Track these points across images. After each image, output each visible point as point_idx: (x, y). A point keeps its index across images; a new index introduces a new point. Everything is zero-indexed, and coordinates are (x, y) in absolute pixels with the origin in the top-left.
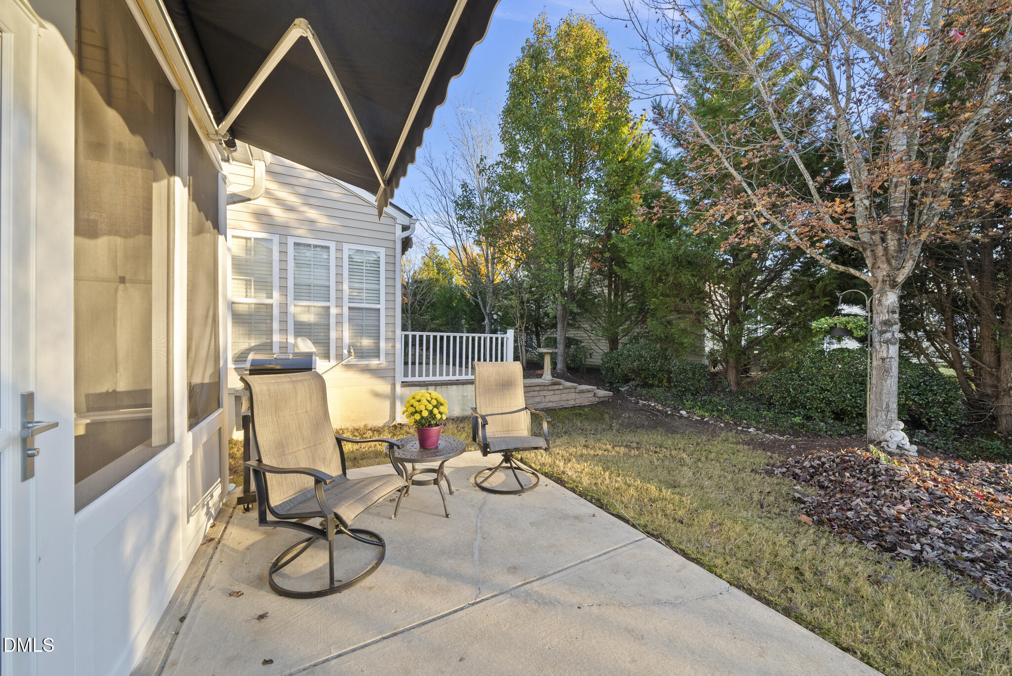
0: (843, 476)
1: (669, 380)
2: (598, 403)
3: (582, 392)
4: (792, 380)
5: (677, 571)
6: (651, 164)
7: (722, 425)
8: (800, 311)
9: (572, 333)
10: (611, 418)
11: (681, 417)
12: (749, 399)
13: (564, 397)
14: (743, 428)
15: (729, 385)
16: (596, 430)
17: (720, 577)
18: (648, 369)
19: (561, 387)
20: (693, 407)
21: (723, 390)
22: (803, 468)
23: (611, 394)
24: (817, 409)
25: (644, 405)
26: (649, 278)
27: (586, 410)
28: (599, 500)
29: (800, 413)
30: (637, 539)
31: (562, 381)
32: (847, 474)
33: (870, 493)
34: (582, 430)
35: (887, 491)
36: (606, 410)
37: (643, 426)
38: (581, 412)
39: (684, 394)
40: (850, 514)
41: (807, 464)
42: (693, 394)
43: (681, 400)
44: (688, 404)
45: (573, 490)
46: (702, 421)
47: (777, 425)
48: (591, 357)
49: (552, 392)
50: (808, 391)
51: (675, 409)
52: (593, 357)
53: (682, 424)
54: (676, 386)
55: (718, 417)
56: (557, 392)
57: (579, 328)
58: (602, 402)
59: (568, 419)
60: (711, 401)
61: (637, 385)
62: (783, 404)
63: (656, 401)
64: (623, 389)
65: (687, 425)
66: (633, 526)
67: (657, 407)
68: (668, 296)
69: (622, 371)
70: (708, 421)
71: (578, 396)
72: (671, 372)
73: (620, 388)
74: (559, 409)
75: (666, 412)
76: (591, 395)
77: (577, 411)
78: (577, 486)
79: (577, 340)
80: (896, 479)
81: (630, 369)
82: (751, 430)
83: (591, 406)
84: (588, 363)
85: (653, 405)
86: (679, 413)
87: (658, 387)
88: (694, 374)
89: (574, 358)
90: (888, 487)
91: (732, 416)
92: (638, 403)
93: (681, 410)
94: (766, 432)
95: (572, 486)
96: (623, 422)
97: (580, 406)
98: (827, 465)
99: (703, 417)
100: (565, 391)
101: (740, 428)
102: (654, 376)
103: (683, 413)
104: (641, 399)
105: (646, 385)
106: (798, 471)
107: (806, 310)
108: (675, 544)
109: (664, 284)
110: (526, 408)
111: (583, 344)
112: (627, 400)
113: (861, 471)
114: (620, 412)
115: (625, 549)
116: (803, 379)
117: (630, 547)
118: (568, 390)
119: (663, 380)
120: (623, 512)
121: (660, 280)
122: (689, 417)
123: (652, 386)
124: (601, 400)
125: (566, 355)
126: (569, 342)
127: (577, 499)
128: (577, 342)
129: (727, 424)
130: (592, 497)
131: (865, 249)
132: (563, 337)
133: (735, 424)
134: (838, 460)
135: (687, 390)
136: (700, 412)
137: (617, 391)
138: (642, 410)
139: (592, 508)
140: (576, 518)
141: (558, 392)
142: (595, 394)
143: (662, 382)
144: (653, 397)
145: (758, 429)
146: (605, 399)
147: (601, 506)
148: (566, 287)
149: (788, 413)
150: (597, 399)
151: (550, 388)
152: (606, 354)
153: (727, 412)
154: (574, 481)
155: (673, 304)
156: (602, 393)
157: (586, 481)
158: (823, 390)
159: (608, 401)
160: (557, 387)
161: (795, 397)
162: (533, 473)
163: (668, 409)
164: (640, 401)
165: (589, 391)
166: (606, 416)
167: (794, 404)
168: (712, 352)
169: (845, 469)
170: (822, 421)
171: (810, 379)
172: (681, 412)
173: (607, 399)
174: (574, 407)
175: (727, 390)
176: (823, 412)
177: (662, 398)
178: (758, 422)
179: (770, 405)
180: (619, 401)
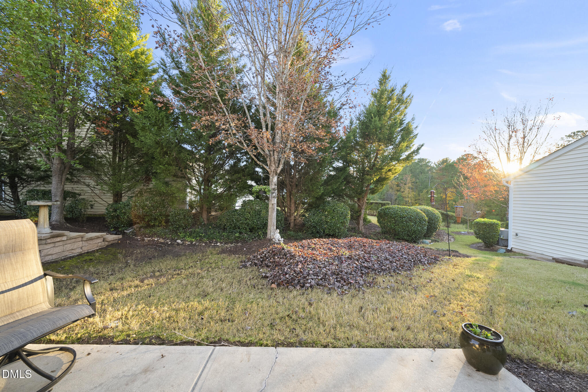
0: (274, 259)
1: (167, 222)
2: (108, 246)
3: (91, 239)
4: (235, 215)
5: (249, 361)
6: (154, 71)
7: (204, 244)
8: (239, 181)
9: (69, 187)
10: (125, 256)
11: (178, 244)
12: (214, 228)
13: (68, 247)
14: (214, 244)
15: (204, 221)
16: (113, 270)
17: (267, 345)
18: (151, 215)
19: (64, 238)
20: (185, 236)
21: (200, 224)
22: (258, 259)
23: (121, 236)
24: (244, 228)
25: (149, 241)
26: (158, 150)
27: (97, 254)
28: (158, 337)
29: (237, 231)
30: (209, 354)
31: (66, 233)
32: (276, 257)
33: (287, 263)
34: (97, 274)
35: (291, 261)
36: (118, 251)
37: (154, 257)
38: (91, 257)
39: (178, 229)
40: (287, 276)
41: (259, 257)
42: (183, 229)
43: (176, 233)
44: (182, 235)
45: (126, 342)
46: (191, 244)
47: (229, 239)
48: (92, 208)
49: (52, 245)
50: (240, 220)
51: (172, 240)
52: (94, 207)
53: (180, 249)
54: (172, 225)
55: (200, 240)
56: (57, 244)
57: (78, 182)
58: (112, 244)
59: (77, 267)
60: (195, 232)
61: (141, 227)
62: (230, 228)
63: (158, 236)
64: (128, 232)
65: (184, 249)
66: (199, 344)
67: (160, 241)
68: (171, 165)
69: (128, 217)
70: (195, 244)
71: (85, 243)
72: (169, 216)
73: (125, 231)
74: (62, 260)
75: (167, 243)
76: (100, 240)
77: (86, 258)
78: (128, 336)
79: (75, 193)
80: (292, 254)
81: (135, 215)
82: (218, 244)
83: (101, 250)
84: (89, 213)
85: (156, 239)
86: (176, 242)
87: (159, 226)
88: (185, 216)
89: (71, 209)
90: (291, 259)
91: (207, 238)
92: (144, 240)
93: (177, 240)
94: (225, 244)
95: (121, 338)
96: (137, 257)
97: (88, 253)
98: (267, 255)
99: (192, 242)
100: (69, 241)
101: (213, 244)
102: (155, 219)
103: (179, 241)
104: (146, 237)
105: (148, 226)
106: (256, 261)
107: (241, 182)
108: (232, 340)
109: (169, 156)
110: (45, 275)
111: (81, 197)
112: (133, 239)
113: (280, 254)
114: (131, 250)
115: (206, 370)
116: (239, 214)
117: (209, 365)
118: (74, 240)
119: (162, 222)
120: (185, 337)
121: (166, 153)
122: (183, 243)
123: (154, 226)
124: (110, 243)
125: (63, 207)
126: (66, 195)
127: (135, 349)
128: (74, 195)
129: (206, 243)
130: (151, 338)
131: (267, 157)
132: (60, 190)
133: (210, 242)
134: (271, 252)
135: (180, 226)
136: (189, 239)
137: (123, 234)
138: (149, 245)
139: (157, 350)
140: (146, 371)
141: (61, 243)
142: (104, 239)
143: (160, 223)
144: (155, 234)
145: (221, 243)
146: (114, 242)
147: (161, 341)
148: (64, 143)
149: (233, 232)
150: (107, 243)
151: (49, 241)
152: (112, 205)
153: (204, 237)
154: (122, 332)
155: (174, 171)
156: (111, 237)
157: (135, 325)
158: (246, 219)
159: (118, 243)
160: (58, 239)
161: (235, 224)
162: (61, 349)
163: (168, 241)
164: (146, 239)
165: (98, 238)
166: (119, 256)
167: (235, 228)
168: (191, 202)
169: (274, 255)
170: (245, 234)
171: (242, 215)
172: (177, 241)
173: (116, 241)
174: (81, 255)
175: (203, 224)
176: (246, 229)
177: (162, 233)
178: (221, 239)
179: (224, 229)
180: (128, 241)
